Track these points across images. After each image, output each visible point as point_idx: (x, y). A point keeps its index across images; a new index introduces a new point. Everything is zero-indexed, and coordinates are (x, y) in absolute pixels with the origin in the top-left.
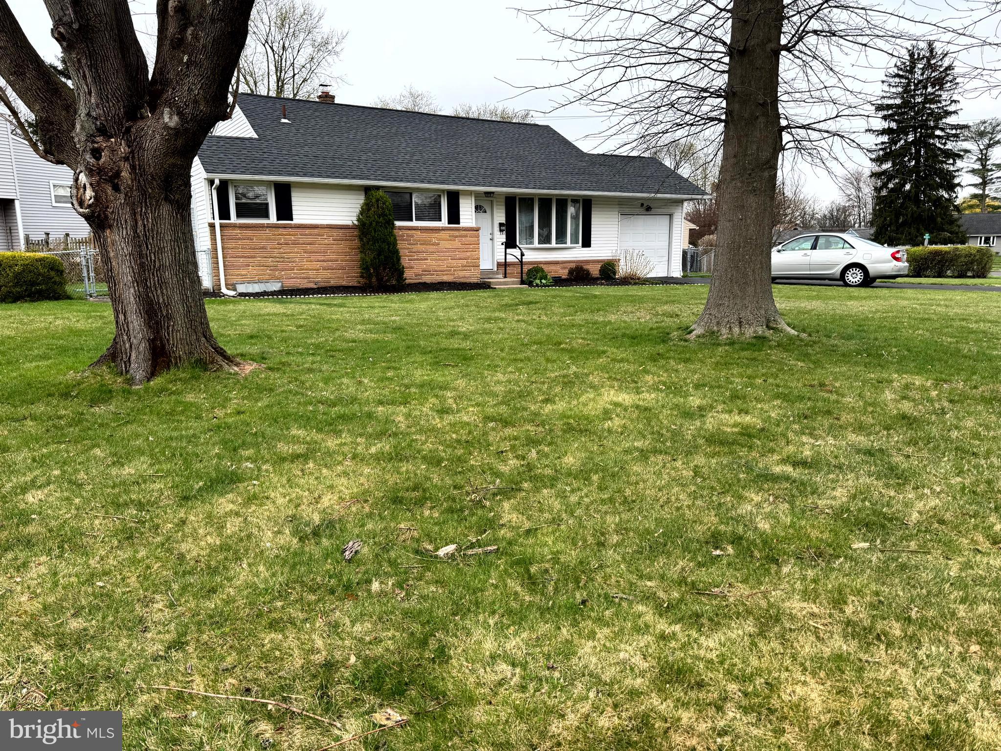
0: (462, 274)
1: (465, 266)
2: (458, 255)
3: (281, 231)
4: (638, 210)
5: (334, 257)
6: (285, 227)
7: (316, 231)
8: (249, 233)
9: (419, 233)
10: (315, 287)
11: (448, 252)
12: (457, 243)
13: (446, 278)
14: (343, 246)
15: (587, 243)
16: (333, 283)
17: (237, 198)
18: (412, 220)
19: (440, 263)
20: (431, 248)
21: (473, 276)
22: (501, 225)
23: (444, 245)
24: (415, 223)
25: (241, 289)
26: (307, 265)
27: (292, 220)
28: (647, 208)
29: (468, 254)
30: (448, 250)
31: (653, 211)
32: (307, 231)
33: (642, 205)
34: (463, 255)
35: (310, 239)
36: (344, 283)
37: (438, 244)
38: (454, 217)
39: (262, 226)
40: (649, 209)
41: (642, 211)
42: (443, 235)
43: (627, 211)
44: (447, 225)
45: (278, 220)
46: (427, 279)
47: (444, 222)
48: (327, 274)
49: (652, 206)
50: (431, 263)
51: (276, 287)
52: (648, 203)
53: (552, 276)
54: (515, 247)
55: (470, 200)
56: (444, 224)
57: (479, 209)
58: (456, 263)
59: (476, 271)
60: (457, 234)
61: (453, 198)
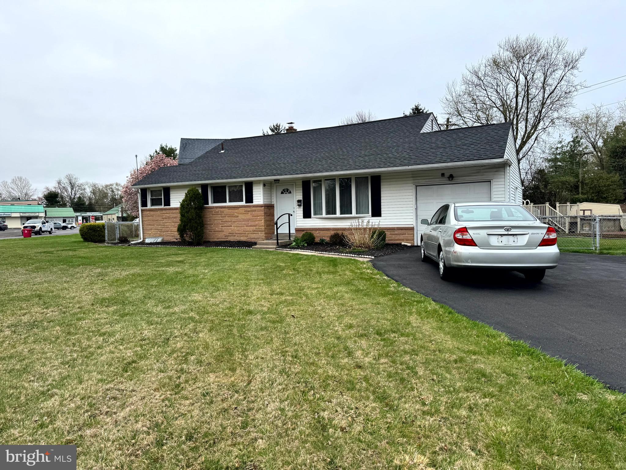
1: (254, 231)
2: (251, 223)
4: (437, 181)
6: (167, 209)
8: (152, 213)
9: (227, 210)
10: (176, 241)
11: (243, 221)
12: (249, 216)
13: (243, 239)
15: (377, 212)
17: (151, 196)
18: (226, 202)
19: (238, 228)
20: (234, 219)
22: (298, 201)
23: (241, 217)
24: (228, 204)
25: (148, 241)
27: (170, 206)
29: (257, 222)
32: (174, 211)
33: (443, 175)
34: (253, 223)
37: (238, 216)
38: (250, 199)
40: (451, 177)
41: (445, 180)
42: (241, 210)
43: (422, 182)
45: (164, 206)
46: (231, 239)
49: (456, 174)
50: (234, 228)
51: (159, 240)
52: (451, 172)
53: (317, 240)
54: (309, 217)
55: (261, 187)
56: (243, 203)
57: (286, 191)
58: (248, 228)
59: (262, 235)
60: (249, 209)
61: (249, 187)
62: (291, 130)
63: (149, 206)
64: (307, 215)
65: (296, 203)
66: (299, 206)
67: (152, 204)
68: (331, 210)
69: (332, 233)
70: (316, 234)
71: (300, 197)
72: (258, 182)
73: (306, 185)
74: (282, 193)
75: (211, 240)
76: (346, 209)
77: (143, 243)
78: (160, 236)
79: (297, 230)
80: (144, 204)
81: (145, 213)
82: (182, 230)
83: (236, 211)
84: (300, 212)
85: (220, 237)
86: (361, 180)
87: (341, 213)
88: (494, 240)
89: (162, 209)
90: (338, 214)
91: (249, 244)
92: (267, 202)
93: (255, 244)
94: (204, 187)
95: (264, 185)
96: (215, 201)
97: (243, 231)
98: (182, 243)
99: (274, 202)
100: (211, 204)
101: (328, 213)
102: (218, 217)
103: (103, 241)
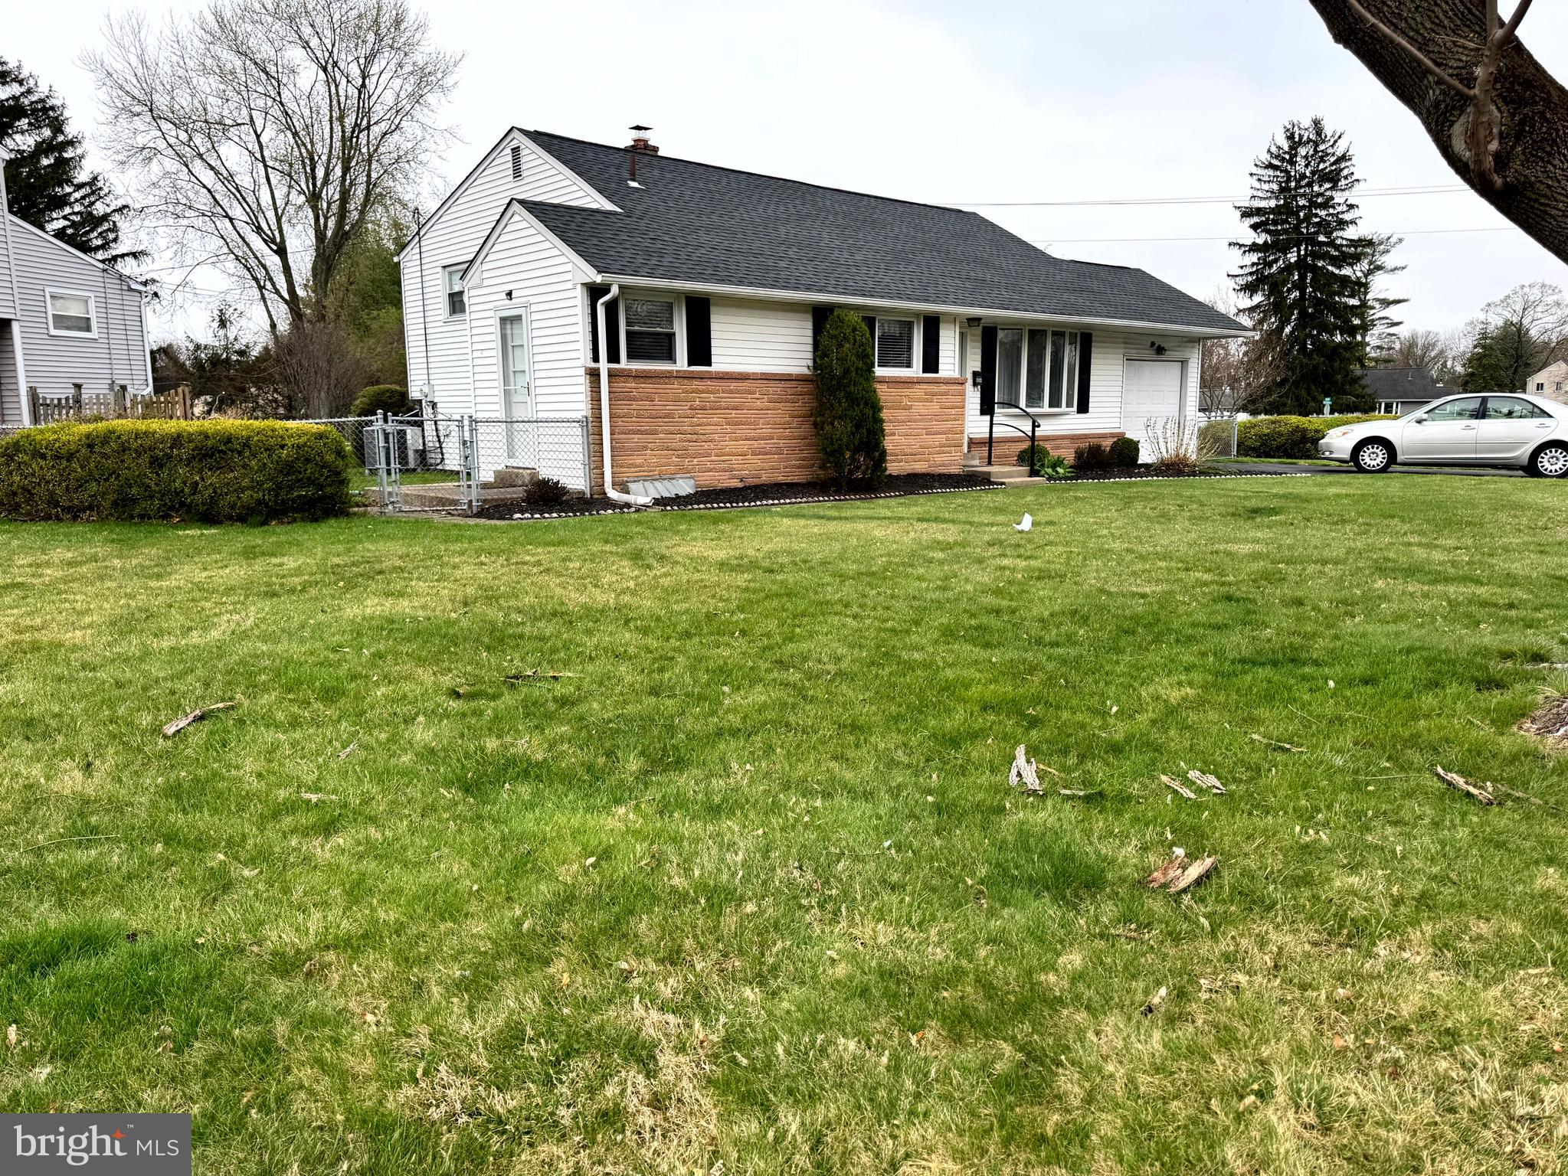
0: (940, 458)
1: (944, 446)
2: (937, 426)
3: (696, 384)
4: (1145, 354)
5: (767, 431)
6: (701, 377)
7: (745, 385)
8: (648, 387)
9: (885, 388)
10: (740, 485)
11: (923, 420)
12: (934, 407)
13: (920, 467)
14: (781, 413)
15: (1083, 408)
16: (765, 478)
17: (628, 323)
19: (912, 440)
21: (952, 462)
23: (919, 408)
25: (636, 492)
26: (730, 446)
27: (710, 364)
28: (1158, 350)
29: (950, 424)
30: (923, 418)
31: (1169, 355)
32: (733, 385)
33: (1153, 344)
34: (942, 426)
35: (737, 400)
36: (781, 479)
37: (910, 407)
38: (931, 363)
39: (668, 376)
40: (1160, 350)
41: (1150, 353)
42: (918, 391)
43: (1134, 354)
44: (921, 375)
45: (690, 364)
47: (916, 370)
48: (756, 461)
49: (1165, 345)
51: (684, 487)
52: (1159, 341)
56: (915, 372)
58: (931, 440)
59: (958, 455)
60: (934, 388)
61: (933, 326)
63: (624, 363)
64: (989, 407)
65: (969, 380)
66: (975, 384)
67: (631, 356)
69: (1084, 445)
71: (978, 366)
72: (953, 318)
73: (988, 338)
78: (686, 472)
83: (907, 392)
90: (1045, 407)
97: (921, 447)
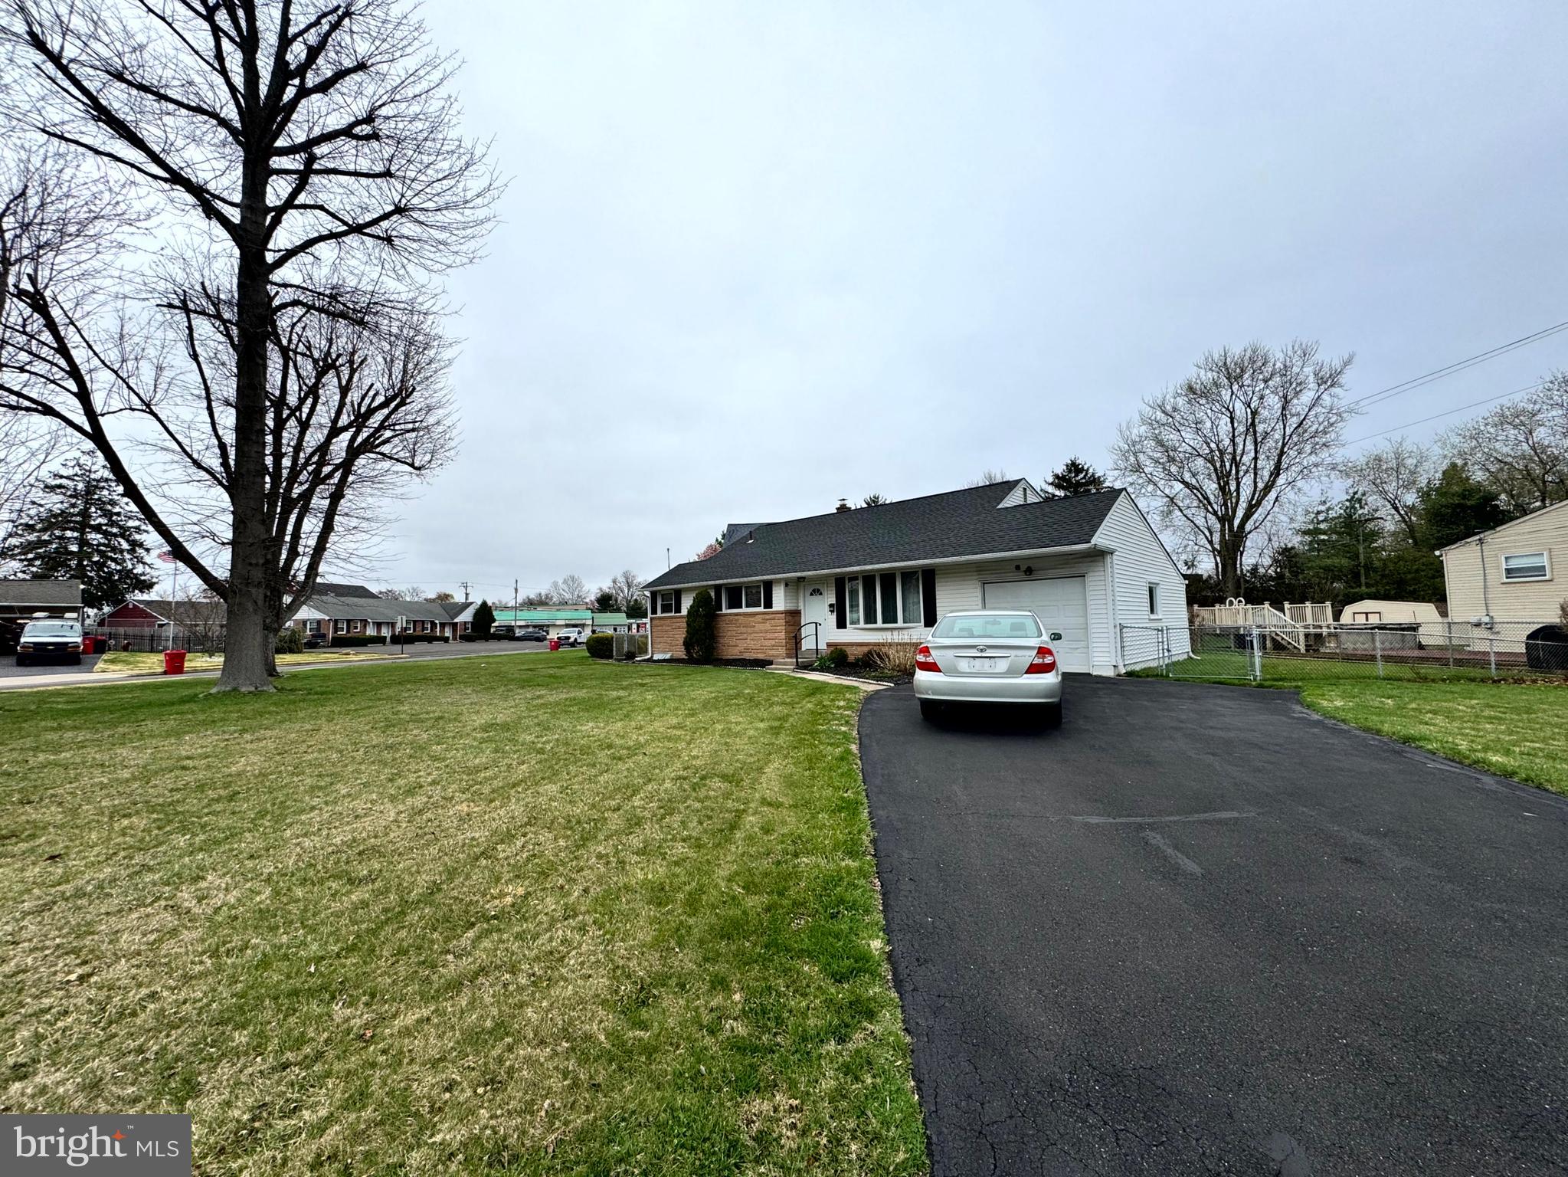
0: (772, 652)
1: (774, 645)
2: (770, 635)
4: (1010, 576)
9: (742, 617)
10: (683, 658)
11: (760, 633)
12: (768, 626)
13: (760, 656)
15: (930, 620)
17: (662, 601)
18: (741, 607)
19: (756, 642)
20: (750, 630)
22: (831, 606)
23: (759, 626)
24: (744, 610)
25: (656, 657)
27: (679, 612)
28: (1027, 571)
29: (777, 634)
30: (762, 631)
33: (1018, 568)
34: (772, 635)
37: (755, 626)
38: (769, 604)
40: (1029, 571)
41: (1021, 575)
42: (759, 618)
43: (990, 578)
45: (675, 613)
46: (747, 656)
50: (750, 643)
51: (668, 656)
52: (1030, 563)
53: (851, 659)
54: (845, 627)
55: (782, 587)
56: (761, 609)
57: (817, 592)
58: (767, 643)
59: (782, 651)
60: (767, 617)
61: (768, 586)
62: (843, 509)
63: (659, 614)
64: (841, 624)
65: (827, 608)
66: (832, 611)
67: (663, 612)
68: (870, 618)
69: (866, 649)
70: (849, 651)
71: (833, 600)
72: (779, 581)
73: (840, 583)
74: (811, 594)
75: (724, 658)
76: (890, 616)
77: (651, 660)
78: (668, 651)
79: (829, 645)
80: (654, 612)
81: (654, 622)
82: (688, 644)
83: (753, 619)
84: (833, 618)
85: (733, 653)
86: (908, 576)
87: (884, 622)
88: (964, 665)
89: (672, 618)
90: (879, 624)
91: (763, 663)
92: (791, 607)
93: (771, 663)
94: (718, 589)
95: (787, 585)
96: (730, 607)
97: (759, 646)
98: (691, 661)
99: (801, 607)
100: (724, 611)
101: (866, 622)
102: (732, 627)
103: (611, 657)
